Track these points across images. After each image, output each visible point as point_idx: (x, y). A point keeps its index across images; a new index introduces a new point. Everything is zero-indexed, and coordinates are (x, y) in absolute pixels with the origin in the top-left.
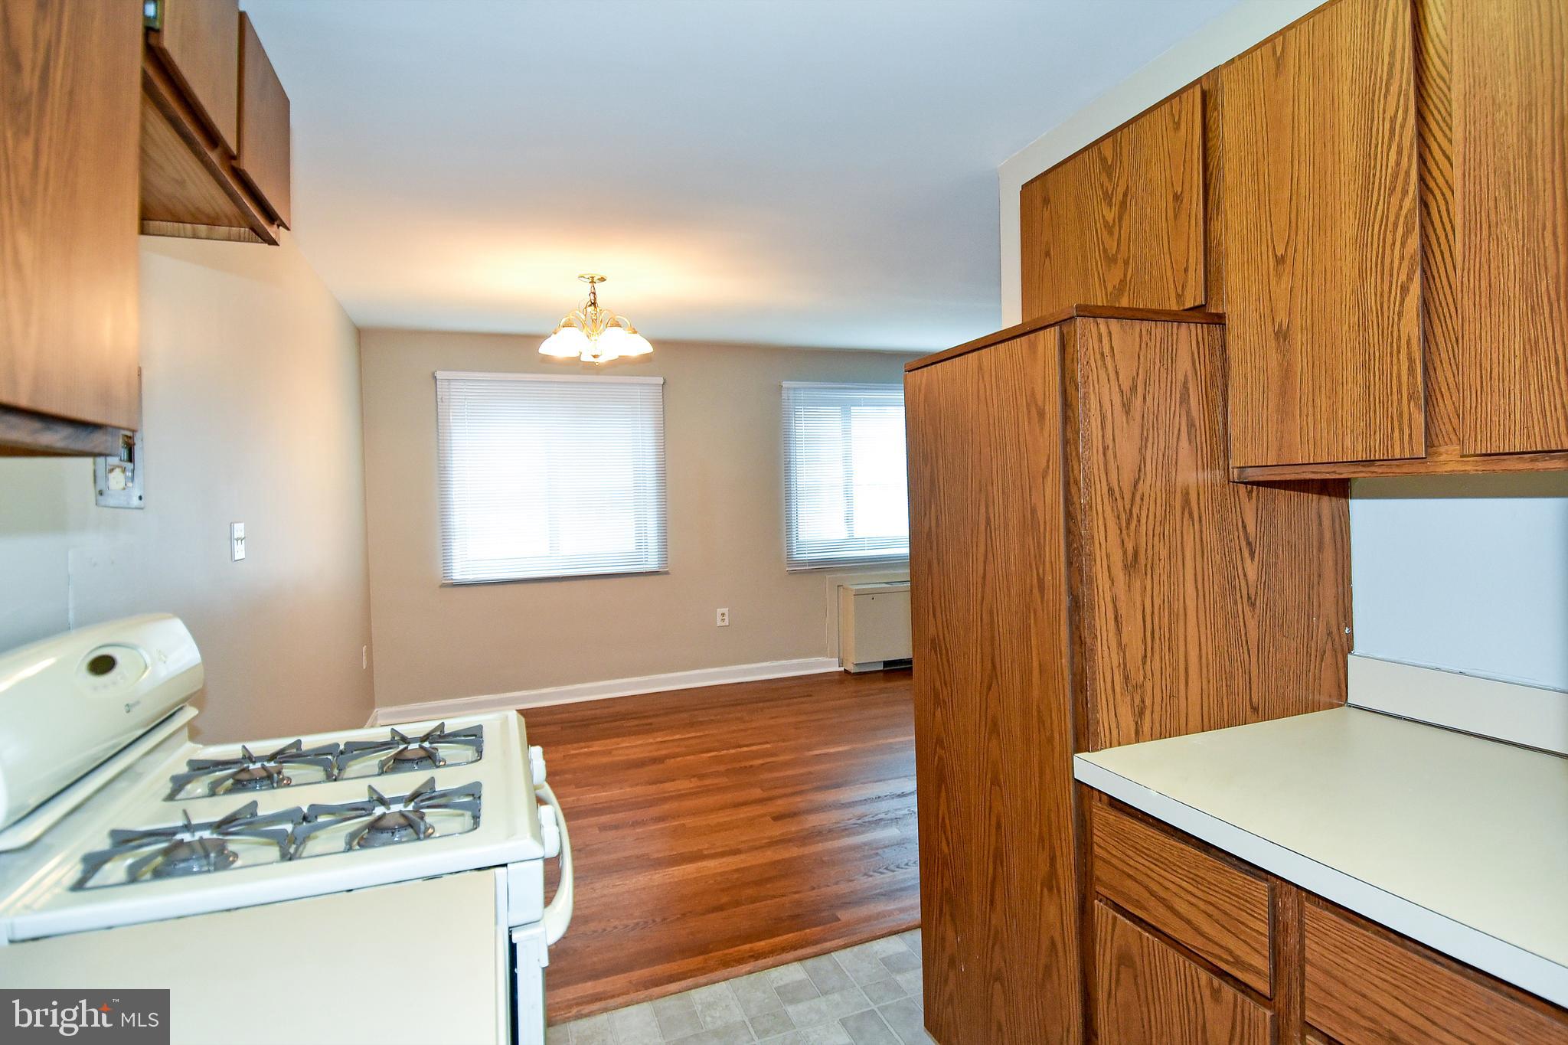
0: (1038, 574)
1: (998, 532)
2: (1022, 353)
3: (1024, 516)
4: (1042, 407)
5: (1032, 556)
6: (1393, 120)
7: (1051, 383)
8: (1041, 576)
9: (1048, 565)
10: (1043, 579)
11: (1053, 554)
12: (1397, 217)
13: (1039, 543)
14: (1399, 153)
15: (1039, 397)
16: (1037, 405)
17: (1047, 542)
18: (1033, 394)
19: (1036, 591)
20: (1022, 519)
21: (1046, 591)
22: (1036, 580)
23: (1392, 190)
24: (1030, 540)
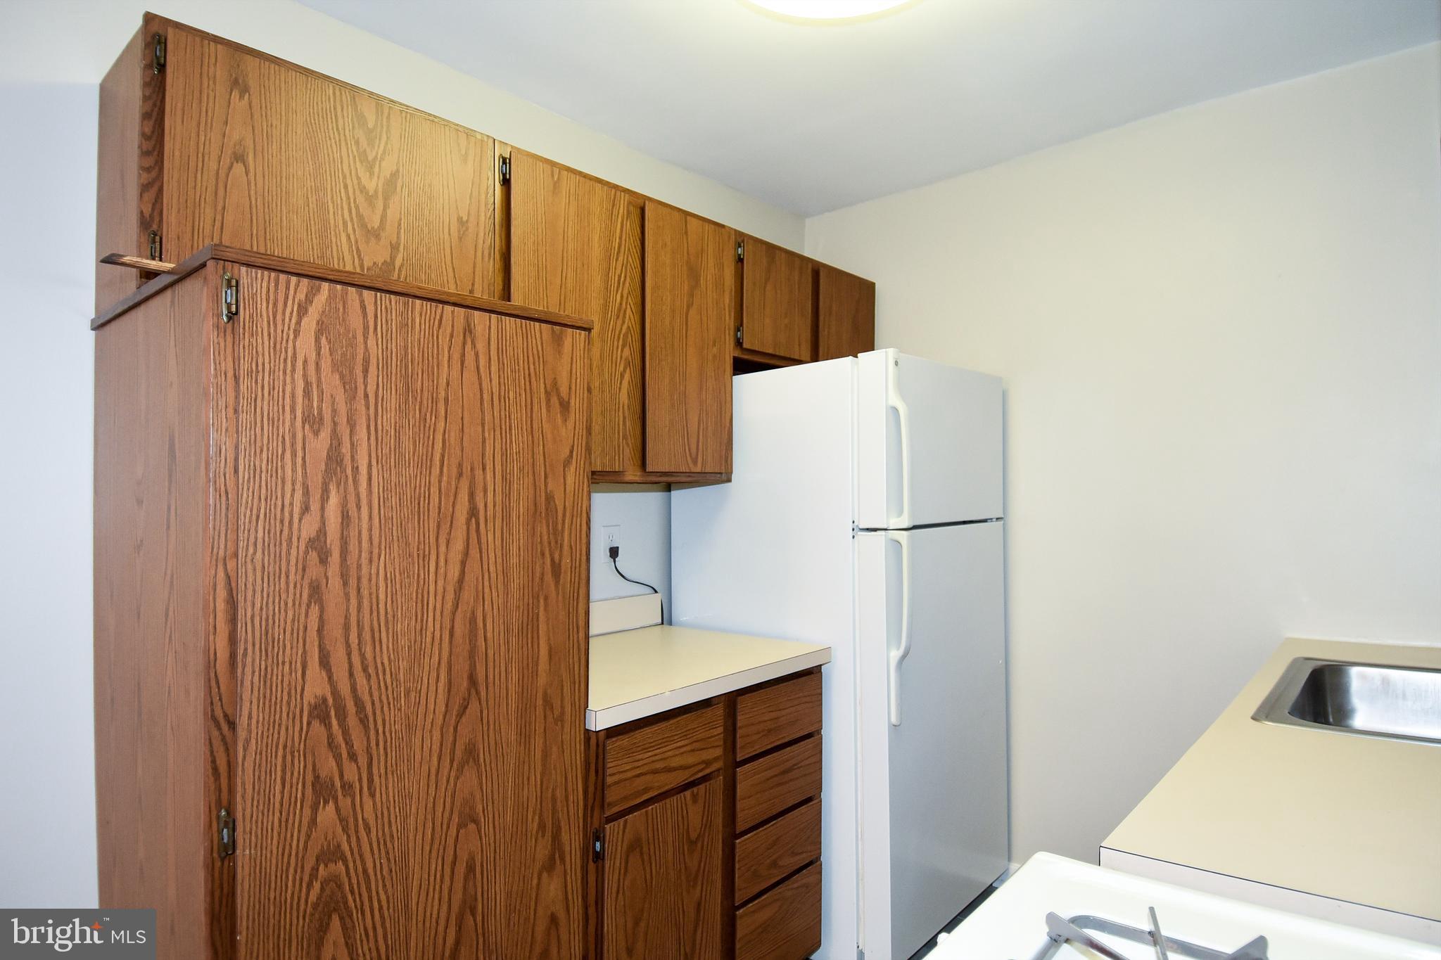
0: (552, 560)
1: (490, 525)
2: (541, 338)
3: (535, 504)
4: (567, 400)
5: (546, 544)
6: (620, 277)
7: (578, 380)
8: (557, 561)
9: (566, 547)
10: (560, 564)
11: (573, 538)
12: (619, 334)
13: (555, 529)
14: (622, 296)
15: (564, 390)
16: (558, 395)
17: (566, 526)
18: (555, 383)
19: (549, 577)
20: (532, 507)
21: (562, 575)
22: (549, 567)
23: (618, 317)
24: (542, 529)
